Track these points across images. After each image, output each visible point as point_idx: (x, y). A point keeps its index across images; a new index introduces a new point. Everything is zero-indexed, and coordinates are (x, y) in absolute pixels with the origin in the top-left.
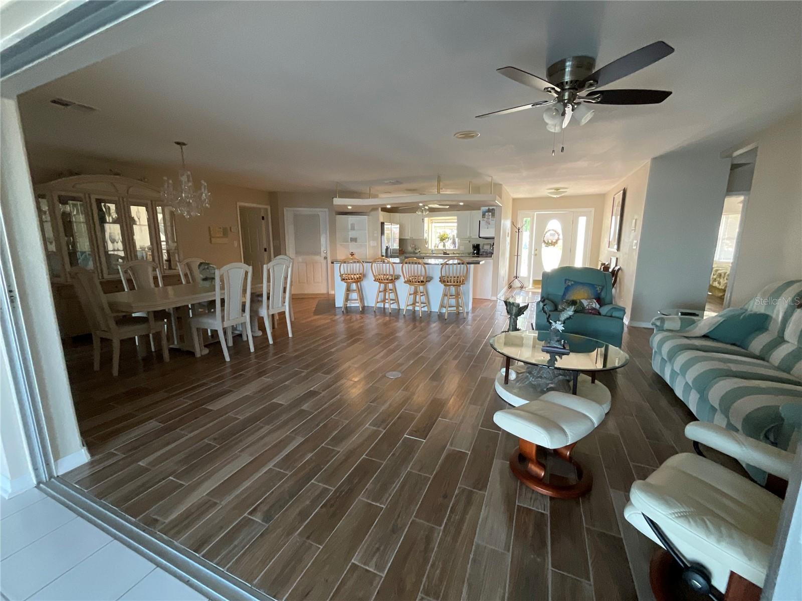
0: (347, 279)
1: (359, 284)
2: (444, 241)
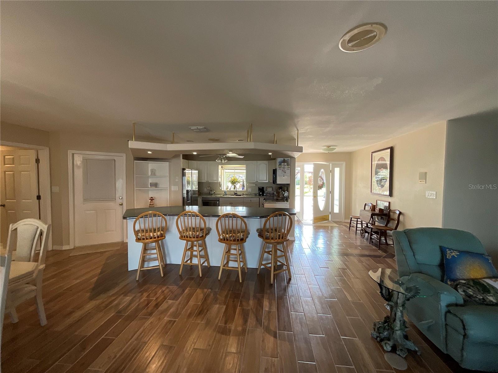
0: (144, 239)
1: (160, 242)
2: (235, 184)
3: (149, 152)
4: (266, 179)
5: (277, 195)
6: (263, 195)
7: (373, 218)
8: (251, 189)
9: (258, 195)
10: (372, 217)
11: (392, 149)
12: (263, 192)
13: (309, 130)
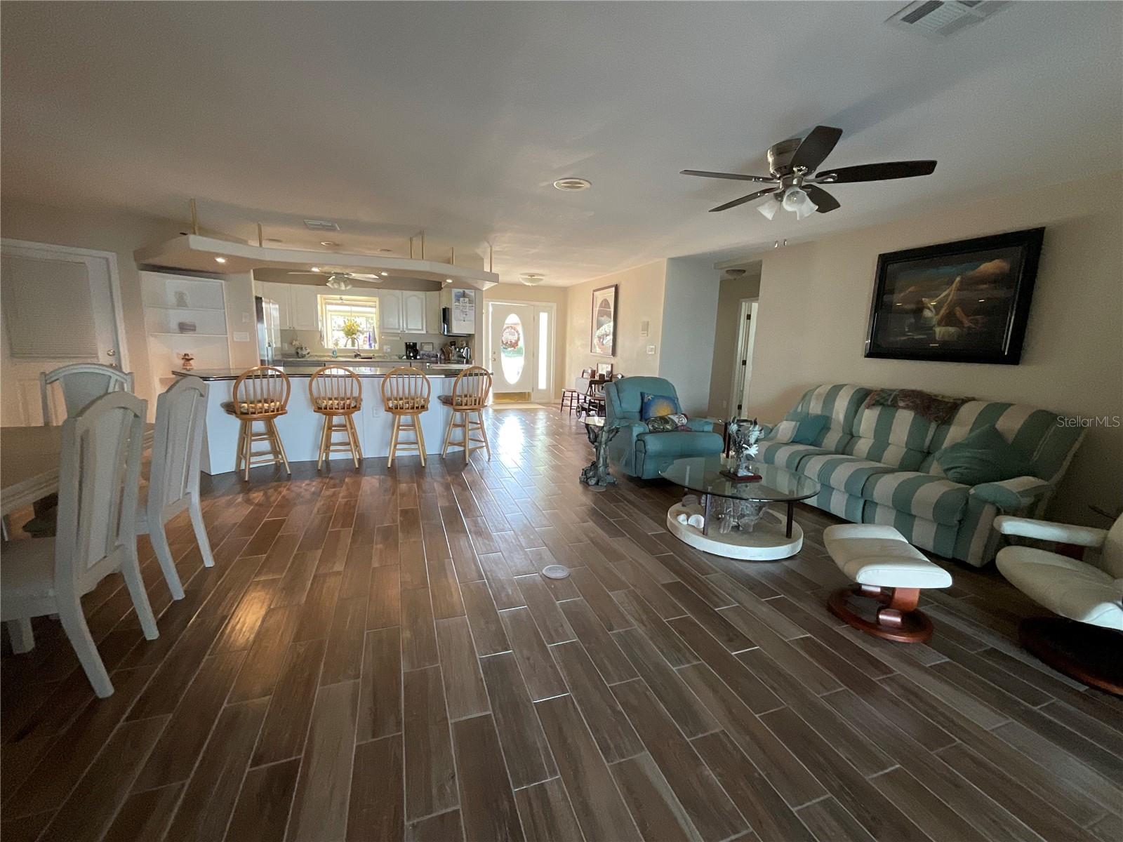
3: (220, 260)
4: (421, 328)
5: (443, 357)
6: (415, 358)
7: (591, 388)
8: (389, 347)
9: (405, 357)
10: (590, 386)
11: (617, 288)
12: (416, 352)
13: (506, 249)
